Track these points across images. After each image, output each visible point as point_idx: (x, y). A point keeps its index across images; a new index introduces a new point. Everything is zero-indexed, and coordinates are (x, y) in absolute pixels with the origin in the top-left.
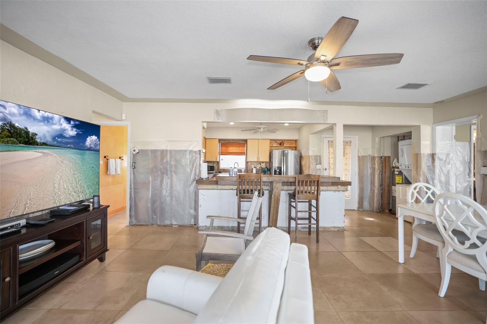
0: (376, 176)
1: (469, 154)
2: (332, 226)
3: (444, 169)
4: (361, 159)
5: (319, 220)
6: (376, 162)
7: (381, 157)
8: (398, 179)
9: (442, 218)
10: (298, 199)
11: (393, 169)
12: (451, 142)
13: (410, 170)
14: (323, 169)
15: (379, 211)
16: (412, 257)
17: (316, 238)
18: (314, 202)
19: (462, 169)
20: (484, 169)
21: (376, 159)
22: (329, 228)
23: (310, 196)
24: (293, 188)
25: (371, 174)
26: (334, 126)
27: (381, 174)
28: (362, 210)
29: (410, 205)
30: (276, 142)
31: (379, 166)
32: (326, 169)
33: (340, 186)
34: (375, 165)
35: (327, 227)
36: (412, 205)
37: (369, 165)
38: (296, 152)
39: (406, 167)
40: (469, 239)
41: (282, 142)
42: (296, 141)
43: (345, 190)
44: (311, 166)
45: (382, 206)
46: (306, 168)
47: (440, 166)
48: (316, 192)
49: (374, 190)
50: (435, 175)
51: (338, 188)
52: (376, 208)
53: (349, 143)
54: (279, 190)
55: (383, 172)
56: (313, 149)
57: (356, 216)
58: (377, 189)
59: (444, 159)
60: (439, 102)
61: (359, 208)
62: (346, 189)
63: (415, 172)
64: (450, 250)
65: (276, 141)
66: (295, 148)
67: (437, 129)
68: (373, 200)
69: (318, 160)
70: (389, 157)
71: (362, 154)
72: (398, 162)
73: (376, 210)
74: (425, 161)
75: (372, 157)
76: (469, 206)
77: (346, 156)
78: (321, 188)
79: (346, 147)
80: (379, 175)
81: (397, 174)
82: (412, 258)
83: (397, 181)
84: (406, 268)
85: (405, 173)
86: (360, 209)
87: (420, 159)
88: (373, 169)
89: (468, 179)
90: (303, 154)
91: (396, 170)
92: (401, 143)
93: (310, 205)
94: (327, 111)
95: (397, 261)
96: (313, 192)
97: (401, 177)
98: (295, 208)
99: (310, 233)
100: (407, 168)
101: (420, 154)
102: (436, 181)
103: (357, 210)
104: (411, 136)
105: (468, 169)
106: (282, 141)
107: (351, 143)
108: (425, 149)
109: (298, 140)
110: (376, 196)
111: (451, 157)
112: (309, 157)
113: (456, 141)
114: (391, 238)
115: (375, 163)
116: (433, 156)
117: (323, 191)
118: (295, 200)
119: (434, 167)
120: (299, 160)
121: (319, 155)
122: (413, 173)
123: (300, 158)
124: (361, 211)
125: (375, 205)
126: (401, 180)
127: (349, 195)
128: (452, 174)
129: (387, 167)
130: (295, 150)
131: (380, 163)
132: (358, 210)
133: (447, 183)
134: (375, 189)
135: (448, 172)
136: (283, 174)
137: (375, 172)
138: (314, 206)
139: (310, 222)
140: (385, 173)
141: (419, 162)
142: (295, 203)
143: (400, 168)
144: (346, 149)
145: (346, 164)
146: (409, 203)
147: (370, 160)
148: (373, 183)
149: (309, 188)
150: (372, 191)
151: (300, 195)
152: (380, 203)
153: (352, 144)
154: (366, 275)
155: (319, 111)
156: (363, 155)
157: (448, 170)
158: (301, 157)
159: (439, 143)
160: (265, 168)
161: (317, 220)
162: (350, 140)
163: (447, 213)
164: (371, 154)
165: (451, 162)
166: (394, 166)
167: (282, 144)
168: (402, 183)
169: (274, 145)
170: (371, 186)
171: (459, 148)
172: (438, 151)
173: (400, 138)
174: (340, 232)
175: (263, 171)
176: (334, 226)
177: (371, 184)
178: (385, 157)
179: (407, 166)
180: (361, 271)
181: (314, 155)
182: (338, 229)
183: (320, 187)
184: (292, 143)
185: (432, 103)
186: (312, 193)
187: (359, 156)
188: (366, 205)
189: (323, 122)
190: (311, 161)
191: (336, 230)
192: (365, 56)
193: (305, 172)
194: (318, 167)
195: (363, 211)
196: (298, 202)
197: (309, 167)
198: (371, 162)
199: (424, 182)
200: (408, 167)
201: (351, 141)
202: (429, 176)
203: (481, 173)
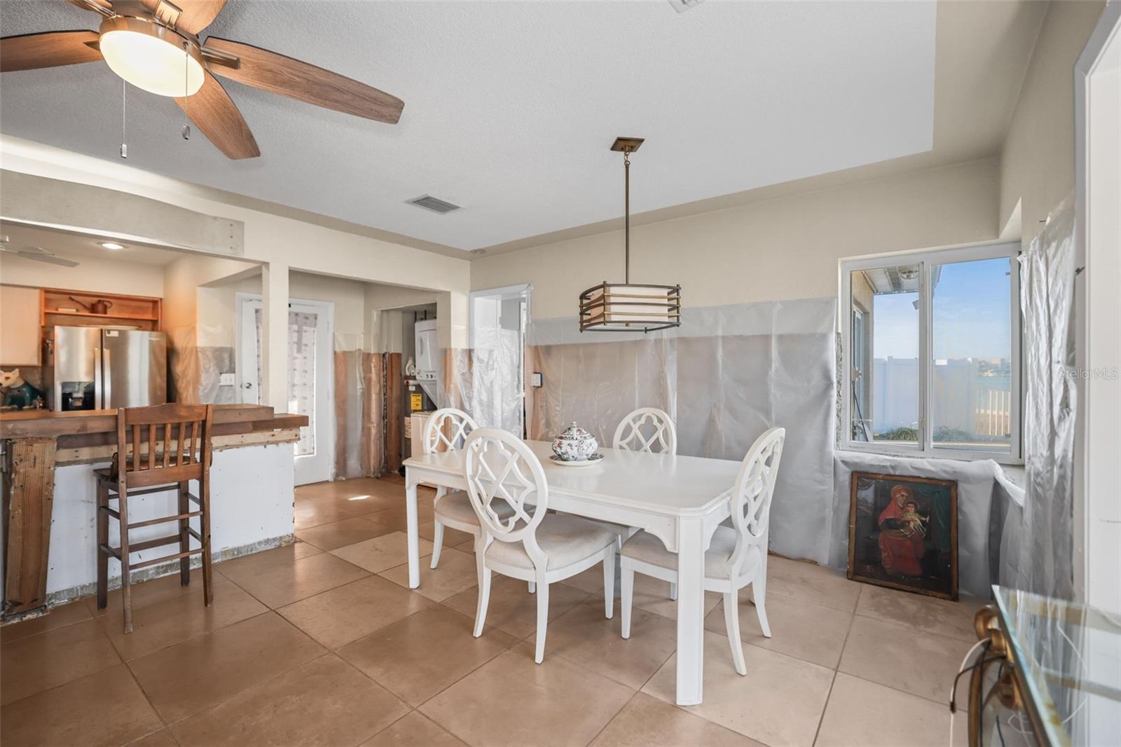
0: (374, 397)
1: (518, 352)
2: (261, 538)
3: (485, 377)
4: (341, 360)
5: (209, 536)
6: (372, 365)
7: (384, 355)
8: (415, 402)
9: (476, 479)
10: (127, 488)
11: (405, 381)
12: (495, 329)
13: (434, 383)
14: (241, 386)
15: (380, 475)
16: (433, 567)
17: (202, 588)
18: (194, 487)
19: (509, 378)
20: (534, 378)
21: (374, 360)
22: (251, 547)
23: (176, 470)
24: (105, 451)
25: (363, 393)
26: (264, 270)
27: (382, 393)
28: (344, 479)
29: (428, 459)
30: (72, 300)
31: (378, 375)
32: (250, 385)
33: (279, 430)
34: (370, 372)
35: (244, 547)
36: (432, 457)
37: (358, 373)
38: (154, 337)
39: (427, 376)
40: (513, 513)
41: (99, 301)
42: (155, 302)
43: (294, 438)
44: (203, 377)
45: (386, 462)
46: (188, 383)
47: (480, 373)
48: (198, 455)
49: (369, 429)
50: (473, 392)
51: (273, 435)
52: (374, 469)
53: (312, 319)
54: (47, 465)
55: (388, 388)
56: (211, 329)
57: (330, 495)
58: (375, 425)
59: (486, 360)
60: (479, 250)
61: (337, 475)
62: (296, 435)
63: (443, 387)
64: (490, 540)
65: (73, 297)
66: (154, 325)
67: (476, 301)
68: (369, 452)
69: (226, 360)
70: (399, 355)
71: (343, 346)
72: (415, 366)
73: (374, 473)
74: (458, 364)
75: (364, 354)
76: (513, 450)
77: (305, 350)
78: (216, 441)
79: (304, 328)
80: (379, 394)
81: (414, 392)
82: (435, 569)
83: (413, 407)
84: (423, 597)
85: (426, 388)
86: (341, 478)
87: (451, 359)
88: (367, 381)
89: (517, 396)
90: (180, 342)
91: (411, 382)
92: (420, 326)
93: (184, 496)
94: (241, 224)
95: (406, 587)
96: (189, 455)
97: (420, 398)
98: (117, 515)
99: (185, 578)
100: (430, 379)
101: (450, 349)
102: (475, 403)
103: (333, 480)
104: (435, 313)
105: (517, 379)
106: (98, 299)
107: (316, 318)
108: (458, 343)
109: (161, 299)
110: (374, 441)
111: (494, 357)
112: (197, 351)
113: (502, 327)
114: (399, 532)
115: (371, 367)
116: (470, 353)
117: (222, 448)
118: (117, 490)
119: (471, 374)
120: (164, 362)
121: (229, 346)
122: (440, 388)
123: (169, 356)
124: (342, 481)
125: (372, 462)
126: (420, 403)
127: (314, 449)
128: (496, 388)
129: (394, 377)
130: (153, 330)
131: (382, 369)
132: (335, 480)
133: (490, 405)
134: (372, 428)
135: (491, 383)
136: (103, 407)
137: (371, 387)
138: (194, 499)
139: (185, 548)
140: (391, 389)
141: (448, 364)
142: (117, 500)
143: (417, 378)
144: (304, 334)
145: (306, 372)
146: (427, 454)
147: (361, 362)
148: (366, 414)
149: (173, 446)
150: (366, 431)
151: (137, 473)
152: (383, 457)
153: (318, 320)
154: (336, 652)
155: (215, 218)
156: (345, 348)
157: (491, 380)
158: (171, 353)
159: (478, 328)
160: (23, 386)
161: (205, 538)
162: (315, 313)
163: (483, 468)
164: (362, 348)
165: (495, 366)
166: (408, 374)
167: (100, 307)
168: (423, 410)
169: (61, 310)
170: (363, 421)
171: (506, 340)
172: (477, 345)
173: (418, 317)
174: (282, 551)
175: (9, 400)
176: (266, 538)
177: (363, 417)
178: (392, 354)
179: (429, 374)
180: (324, 647)
181: (212, 345)
182: (277, 543)
183: (209, 440)
184: (140, 308)
185: (469, 250)
186: (185, 458)
187: (335, 353)
188: (354, 464)
189: (228, 252)
190: (202, 362)
191: (272, 546)
192: (311, 68)
193: (184, 395)
194: (226, 379)
195: (347, 480)
196: (129, 494)
197: (197, 381)
198: (363, 365)
199: (456, 408)
200: (432, 376)
201: (316, 315)
202: (463, 392)
203: (532, 385)
